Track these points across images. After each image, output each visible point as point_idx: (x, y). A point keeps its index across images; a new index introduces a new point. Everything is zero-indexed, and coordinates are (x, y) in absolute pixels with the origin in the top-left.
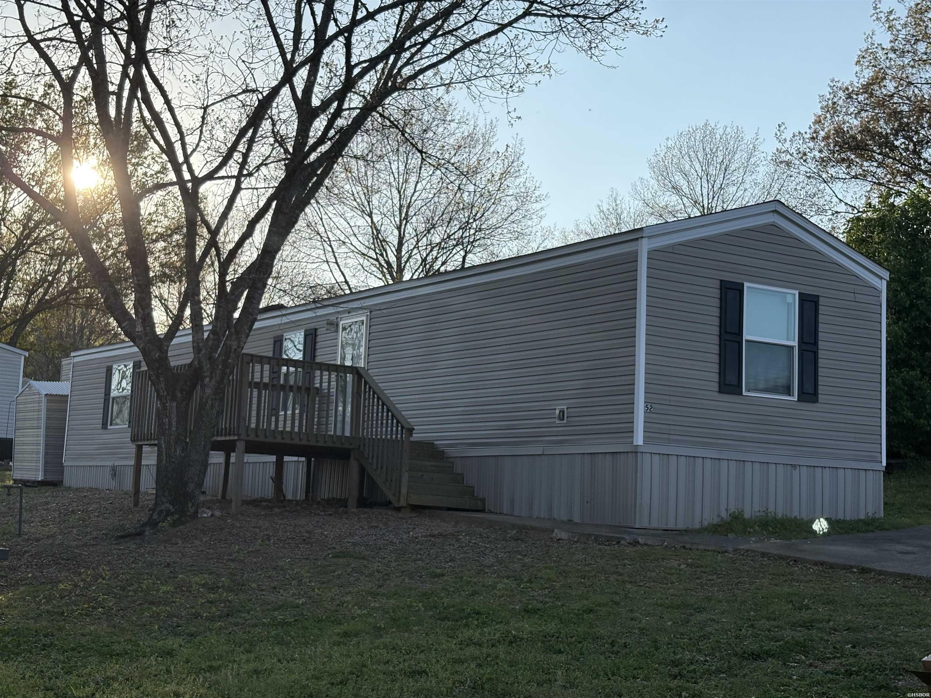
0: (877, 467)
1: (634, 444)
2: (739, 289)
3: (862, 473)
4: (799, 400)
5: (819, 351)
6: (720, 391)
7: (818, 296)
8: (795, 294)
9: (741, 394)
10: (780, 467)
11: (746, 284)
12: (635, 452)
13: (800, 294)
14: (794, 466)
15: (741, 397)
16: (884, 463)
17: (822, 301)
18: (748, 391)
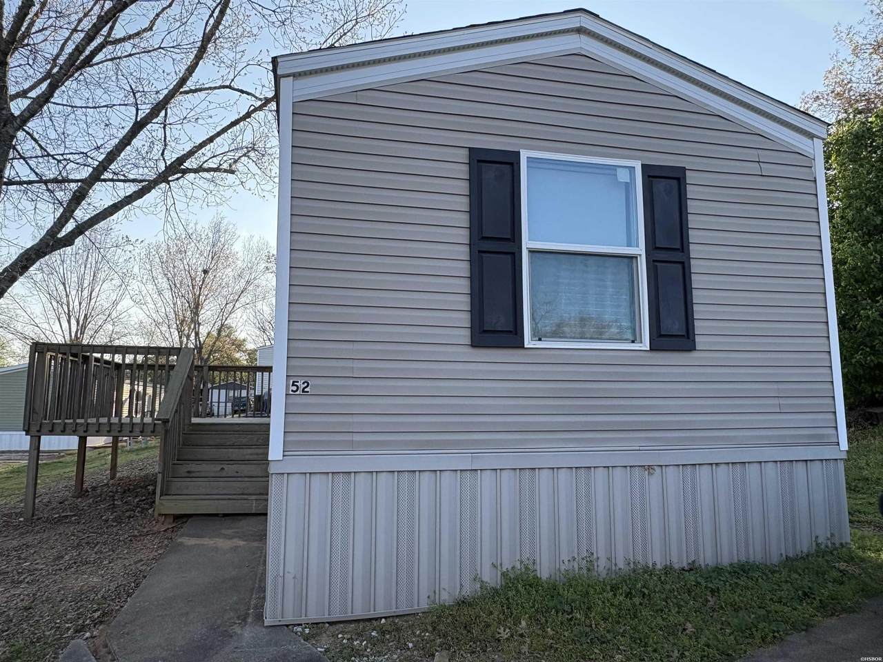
0: (828, 453)
2: (510, 162)
3: (800, 468)
4: (653, 348)
5: (692, 262)
6: (474, 345)
7: (684, 169)
8: (632, 169)
9: (522, 346)
10: (618, 473)
11: (524, 155)
13: (645, 167)
14: (650, 468)
15: (521, 352)
16: (844, 445)
17: (690, 177)
18: (540, 340)
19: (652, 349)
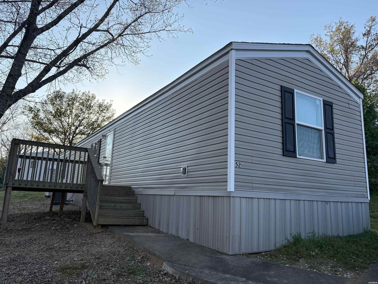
0: (366, 200)
1: (228, 191)
2: (292, 93)
3: (360, 205)
5: (335, 134)
6: (284, 155)
7: (332, 103)
10: (320, 203)
11: (296, 91)
12: (229, 196)
13: (323, 100)
14: (327, 202)
15: (296, 159)
16: (369, 198)
17: (334, 106)
18: (300, 155)
19: (327, 162)
